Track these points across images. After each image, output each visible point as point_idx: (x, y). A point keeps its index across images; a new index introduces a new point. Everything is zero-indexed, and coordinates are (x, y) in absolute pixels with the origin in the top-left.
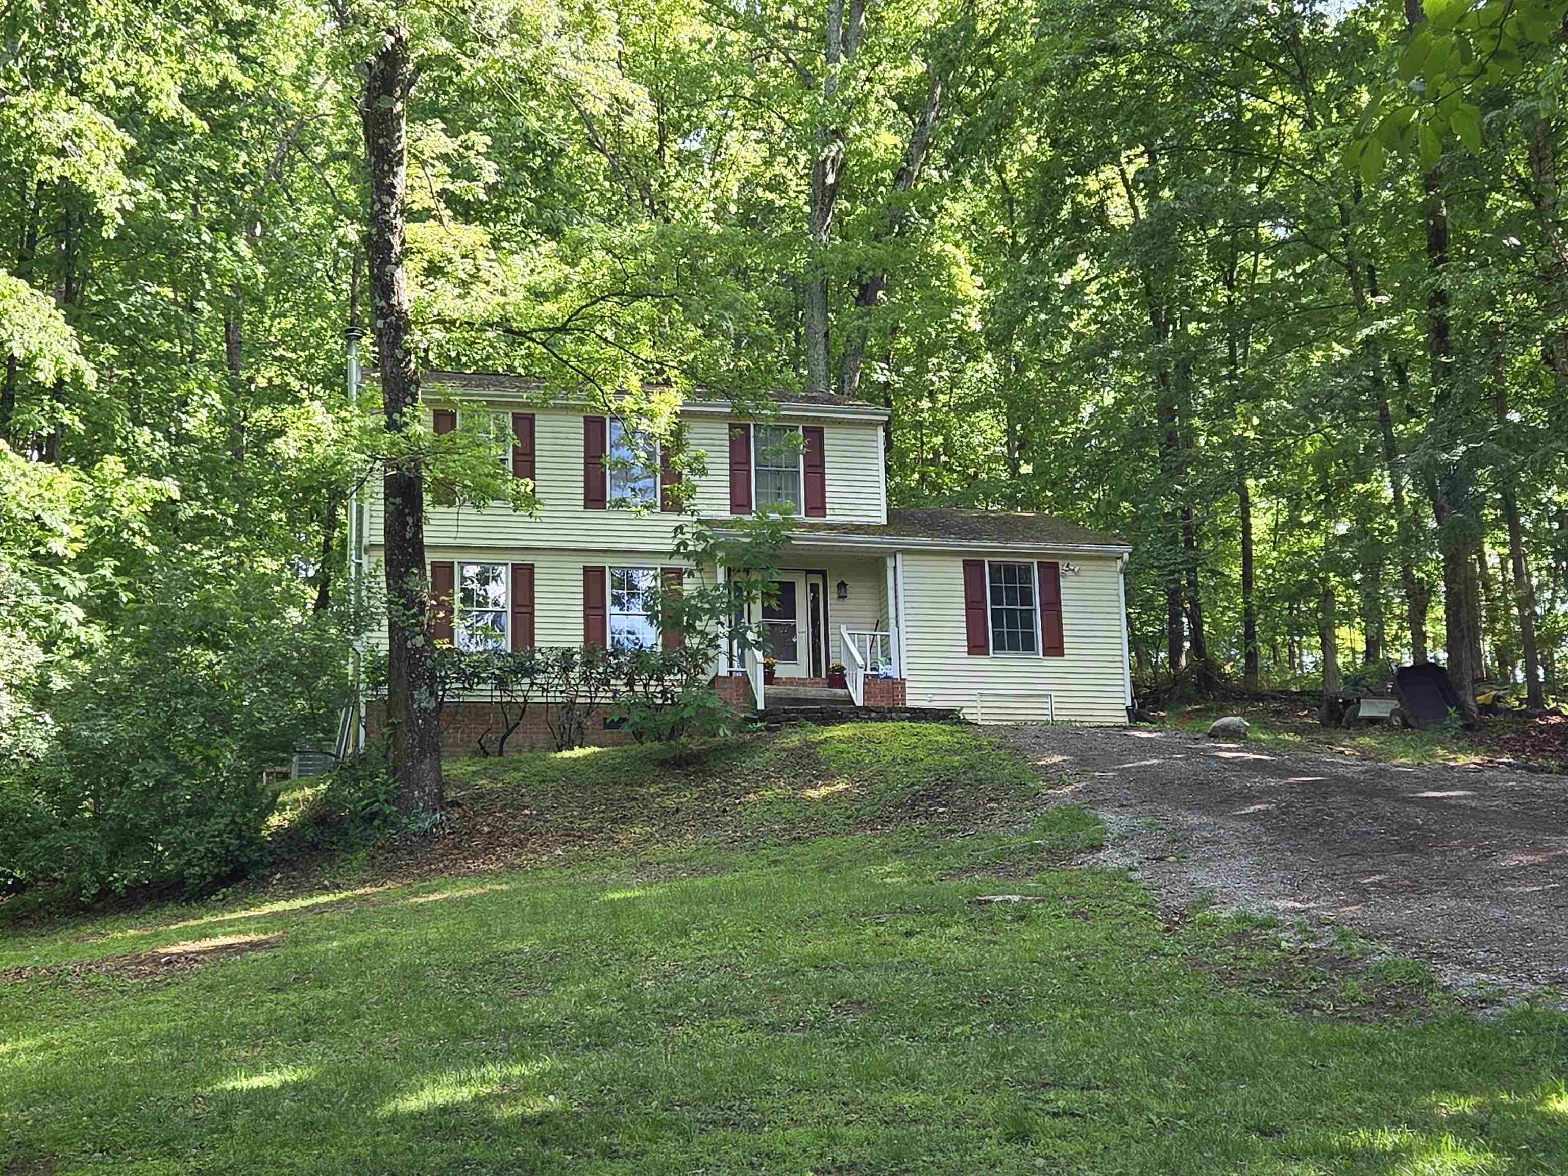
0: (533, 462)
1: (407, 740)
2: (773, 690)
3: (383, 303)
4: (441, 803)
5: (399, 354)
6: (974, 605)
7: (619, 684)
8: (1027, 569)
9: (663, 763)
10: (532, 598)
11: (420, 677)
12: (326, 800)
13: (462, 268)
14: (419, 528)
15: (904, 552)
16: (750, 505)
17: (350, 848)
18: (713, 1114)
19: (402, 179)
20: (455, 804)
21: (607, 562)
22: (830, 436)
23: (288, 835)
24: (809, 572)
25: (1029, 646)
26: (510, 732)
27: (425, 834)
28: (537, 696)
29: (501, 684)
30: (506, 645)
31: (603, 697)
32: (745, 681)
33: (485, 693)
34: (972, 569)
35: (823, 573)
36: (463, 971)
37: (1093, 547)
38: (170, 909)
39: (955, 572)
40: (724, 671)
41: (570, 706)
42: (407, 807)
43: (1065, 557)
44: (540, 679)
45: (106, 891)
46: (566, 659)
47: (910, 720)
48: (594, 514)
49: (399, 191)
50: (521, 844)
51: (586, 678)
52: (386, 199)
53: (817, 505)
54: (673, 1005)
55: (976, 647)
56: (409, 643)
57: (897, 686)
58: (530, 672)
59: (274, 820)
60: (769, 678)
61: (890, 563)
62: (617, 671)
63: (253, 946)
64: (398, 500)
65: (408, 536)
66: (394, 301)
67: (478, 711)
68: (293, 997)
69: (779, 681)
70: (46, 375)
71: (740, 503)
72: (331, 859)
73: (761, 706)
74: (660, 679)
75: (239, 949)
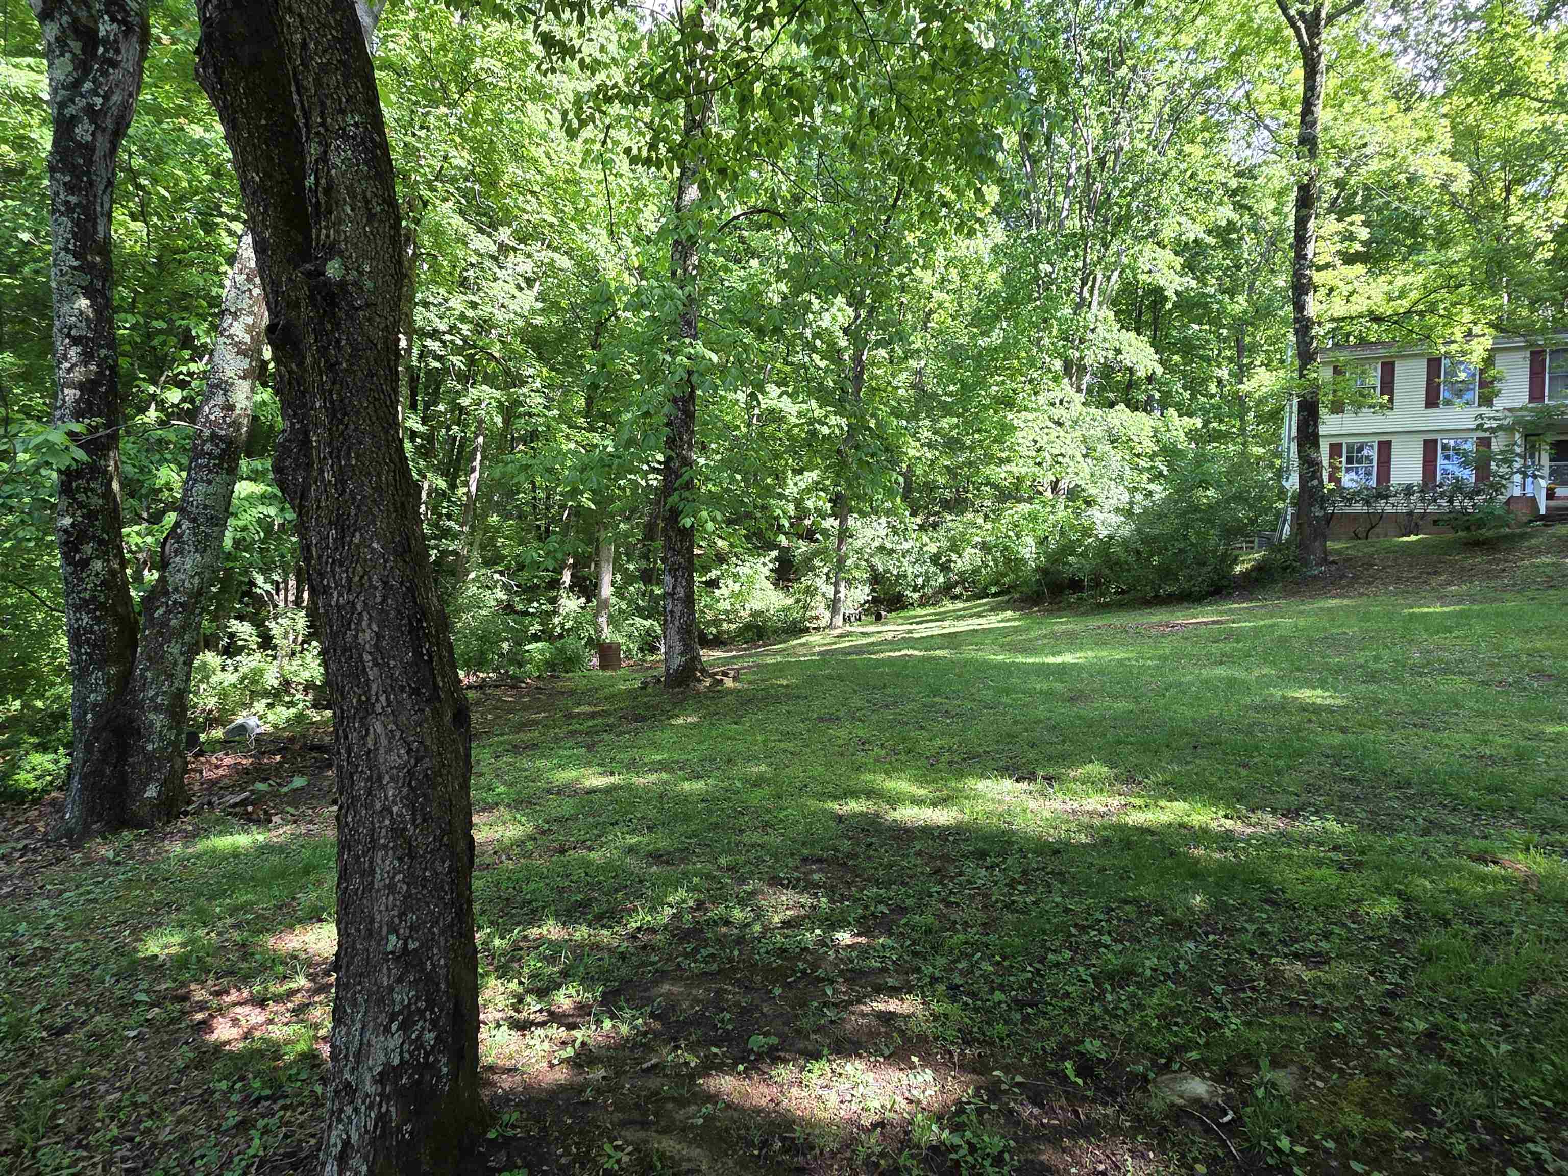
0: (1393, 386)
1: (1307, 530)
2: (1552, 503)
3: (1299, 315)
4: (1325, 561)
5: (1308, 340)
7: (1443, 502)
9: (1466, 544)
10: (1390, 458)
11: (1315, 500)
12: (1264, 560)
13: (1345, 290)
14: (1316, 425)
16: (1543, 397)
17: (1274, 582)
18: (1416, 720)
19: (1310, 250)
20: (1333, 562)
21: (1438, 437)
23: (1245, 575)
26: (1373, 527)
27: (1315, 577)
28: (1389, 509)
29: (1367, 503)
30: (1373, 483)
31: (1432, 509)
32: (1533, 499)
33: (1358, 508)
36: (1311, 642)
38: (1186, 605)
40: (1517, 492)
41: (1410, 514)
42: (1305, 562)
44: (1392, 500)
45: (1156, 596)
46: (1408, 491)
48: (1430, 411)
49: (1310, 256)
50: (1370, 583)
51: (1423, 499)
52: (1302, 262)
54: (1423, 667)
58: (1387, 497)
59: (1238, 569)
60: (1550, 495)
62: (1442, 495)
63: (1214, 622)
64: (1305, 413)
65: (1312, 431)
66: (1306, 313)
67: (1355, 517)
68: (1221, 645)
69: (1559, 498)
70: (1141, 373)
71: (1536, 394)
72: (1264, 587)
73: (1542, 512)
74: (1471, 499)
75: (1206, 623)
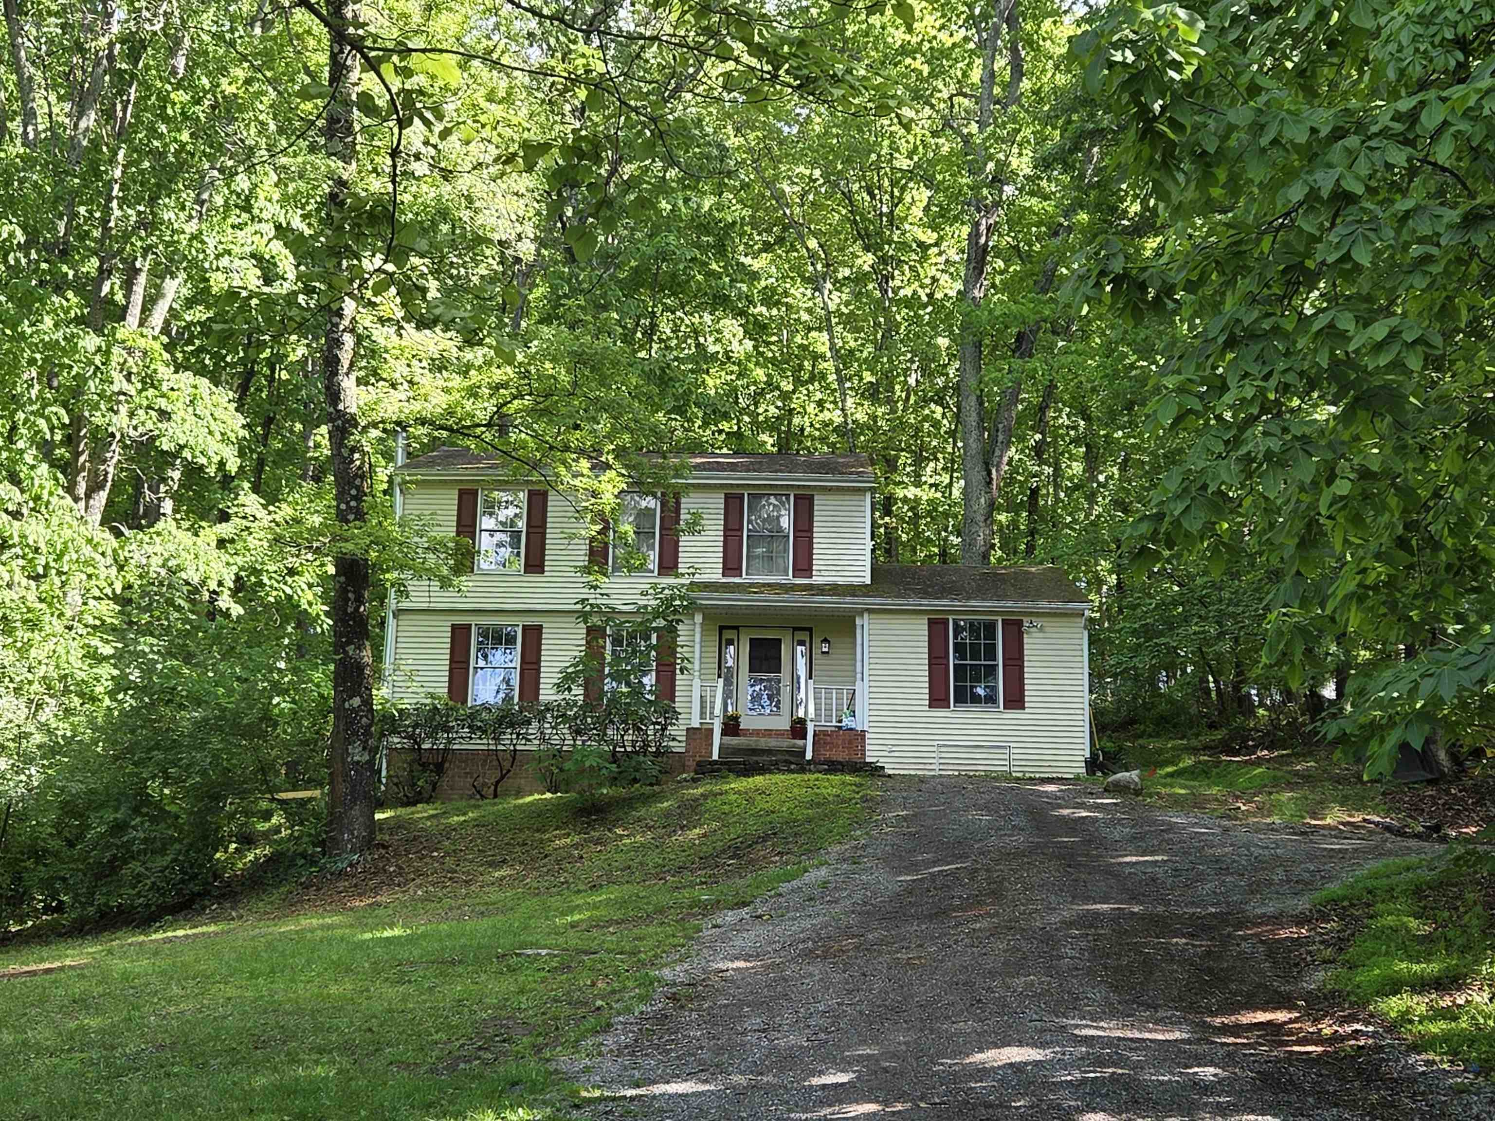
0: (545, 533)
1: (341, 787)
3: (332, 410)
6: (936, 660)
8: (990, 628)
10: (539, 655)
11: (355, 733)
15: (870, 611)
16: (740, 568)
22: (820, 503)
24: (795, 629)
25: (991, 699)
26: (503, 777)
32: (712, 733)
34: (937, 627)
35: (810, 630)
37: (1060, 605)
39: (920, 629)
40: (696, 723)
43: (1031, 614)
47: (826, 772)
52: (336, 320)
53: (804, 566)
55: (937, 700)
56: (347, 705)
57: (858, 738)
60: (733, 730)
61: (858, 621)
64: (342, 579)
65: (350, 610)
66: (341, 407)
67: (474, 757)
69: (741, 733)
71: (731, 566)
73: (715, 757)
